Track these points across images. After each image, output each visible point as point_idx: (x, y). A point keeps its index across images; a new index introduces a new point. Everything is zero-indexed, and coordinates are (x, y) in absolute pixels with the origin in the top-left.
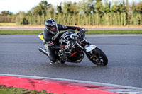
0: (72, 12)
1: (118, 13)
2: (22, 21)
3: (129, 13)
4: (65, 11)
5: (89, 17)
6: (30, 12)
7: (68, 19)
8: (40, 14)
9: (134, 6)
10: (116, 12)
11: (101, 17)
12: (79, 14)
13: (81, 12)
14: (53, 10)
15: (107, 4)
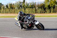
0: (12, 8)
1: (32, 8)
3: (36, 8)
4: (9, 7)
5: (20, 10)
7: (11, 11)
9: (38, 5)
11: (25, 10)
12: (15, 8)
13: (16, 8)
14: (4, 7)
15: (27, 4)
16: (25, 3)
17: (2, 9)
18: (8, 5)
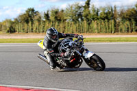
0: (60, 20)
1: (106, 20)
2: (8, 29)
3: (117, 21)
4: (52, 18)
5: (77, 25)
6: (16, 20)
7: (56, 26)
8: (27, 22)
9: (122, 13)
10: (104, 19)
11: (89, 24)
12: (67, 21)
13: (69, 20)
14: (40, 18)
15: (95, 11)
16: (90, 9)
17: (36, 23)
18: (50, 14)
